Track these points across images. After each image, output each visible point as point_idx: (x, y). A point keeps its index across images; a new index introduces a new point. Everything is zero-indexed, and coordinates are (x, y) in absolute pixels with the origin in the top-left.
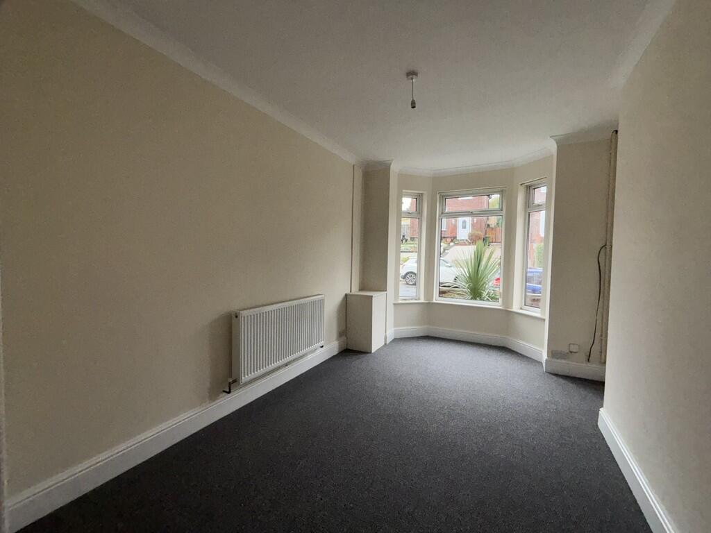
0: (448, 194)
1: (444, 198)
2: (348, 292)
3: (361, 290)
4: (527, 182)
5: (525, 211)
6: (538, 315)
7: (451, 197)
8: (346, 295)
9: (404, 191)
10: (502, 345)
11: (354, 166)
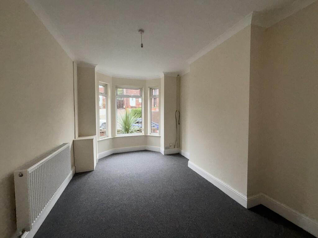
0: (119, 86)
1: (117, 87)
2: (74, 139)
3: (79, 136)
4: (151, 86)
5: (150, 97)
6: (158, 135)
7: (120, 88)
8: (73, 141)
9: (100, 82)
10: (144, 149)
11: (73, 62)
